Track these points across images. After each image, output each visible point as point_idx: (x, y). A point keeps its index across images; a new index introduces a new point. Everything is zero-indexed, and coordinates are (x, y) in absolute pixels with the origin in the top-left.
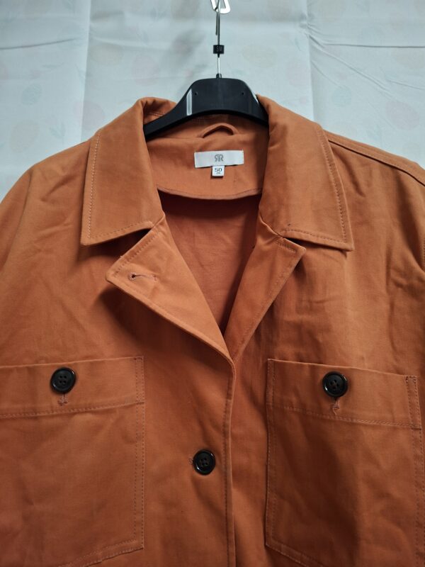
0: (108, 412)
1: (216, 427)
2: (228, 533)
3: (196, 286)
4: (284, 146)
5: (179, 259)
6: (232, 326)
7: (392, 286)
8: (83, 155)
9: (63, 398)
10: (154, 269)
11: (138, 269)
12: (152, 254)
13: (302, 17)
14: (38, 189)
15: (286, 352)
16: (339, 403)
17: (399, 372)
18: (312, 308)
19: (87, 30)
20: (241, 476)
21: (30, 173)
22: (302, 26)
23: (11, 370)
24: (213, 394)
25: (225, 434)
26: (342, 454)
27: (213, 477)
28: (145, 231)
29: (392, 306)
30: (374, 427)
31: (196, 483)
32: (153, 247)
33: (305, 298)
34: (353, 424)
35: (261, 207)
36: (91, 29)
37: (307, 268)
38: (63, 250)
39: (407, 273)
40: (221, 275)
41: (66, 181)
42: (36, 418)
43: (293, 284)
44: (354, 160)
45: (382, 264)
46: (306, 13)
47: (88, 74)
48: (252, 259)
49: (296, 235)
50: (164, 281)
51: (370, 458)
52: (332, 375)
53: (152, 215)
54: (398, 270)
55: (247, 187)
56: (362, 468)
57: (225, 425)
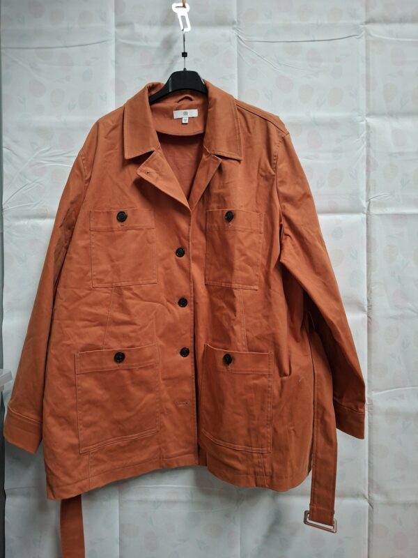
0: (140, 229)
1: (185, 238)
2: (190, 279)
3: (175, 177)
4: (215, 109)
5: (167, 165)
6: (192, 196)
7: (260, 177)
8: (121, 114)
9: (122, 224)
10: (157, 170)
11: (150, 170)
12: (155, 162)
13: (234, 23)
14: (102, 132)
15: (214, 206)
16: (230, 223)
17: (257, 212)
18: (224, 186)
19: (113, 34)
20: (196, 259)
21: (97, 124)
22: (234, 29)
23: (100, 213)
24: (183, 224)
25: (188, 240)
26: (231, 242)
27: (184, 258)
28: (151, 152)
29: (258, 185)
30: (243, 231)
31: (177, 260)
32: (156, 159)
33: (222, 182)
34: (235, 230)
35: (205, 140)
36: (116, 33)
37: (223, 169)
38: (116, 161)
39: (266, 170)
40: (187, 173)
41: (114, 128)
42: (113, 231)
43: (217, 175)
44: (248, 116)
45: (256, 167)
46: (236, 20)
47: (116, 62)
48: (200, 165)
49: (218, 153)
50: (161, 175)
51: (240, 242)
52: (229, 212)
53: (154, 144)
54: (262, 169)
55: (198, 129)
56: (237, 246)
57: (188, 237)
